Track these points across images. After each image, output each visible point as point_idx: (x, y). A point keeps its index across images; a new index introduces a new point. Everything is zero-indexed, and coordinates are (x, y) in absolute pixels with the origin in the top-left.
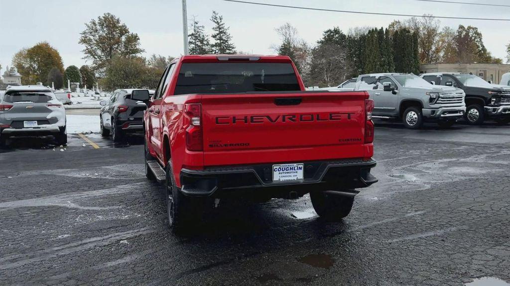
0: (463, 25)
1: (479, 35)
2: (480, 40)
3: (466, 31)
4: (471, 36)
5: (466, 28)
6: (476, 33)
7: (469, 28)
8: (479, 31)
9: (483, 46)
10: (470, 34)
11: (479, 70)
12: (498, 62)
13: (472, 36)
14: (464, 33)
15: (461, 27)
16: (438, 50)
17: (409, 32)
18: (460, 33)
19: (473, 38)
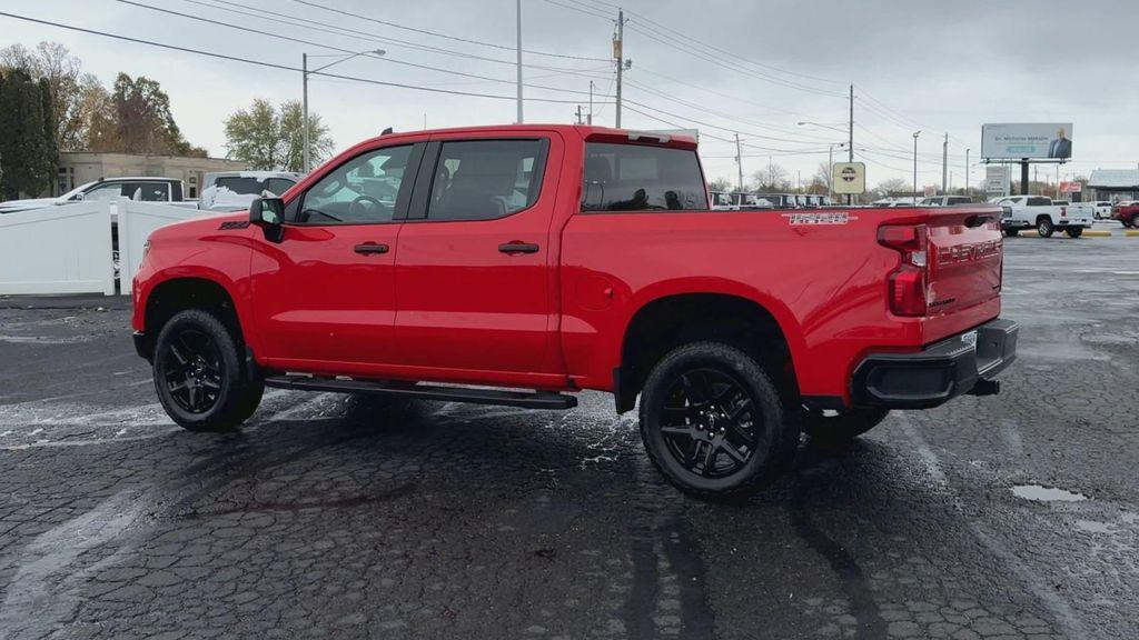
0: (129, 74)
1: (164, 98)
2: (165, 108)
3: (133, 86)
4: (144, 97)
5: (134, 81)
6: (155, 92)
7: (142, 81)
8: (162, 89)
9: (172, 122)
10: (145, 94)
11: (188, 170)
12: (202, 154)
13: (149, 99)
14: (130, 90)
15: (123, 77)
16: (76, 123)
17: (28, 78)
18: (120, 90)
19: (150, 103)
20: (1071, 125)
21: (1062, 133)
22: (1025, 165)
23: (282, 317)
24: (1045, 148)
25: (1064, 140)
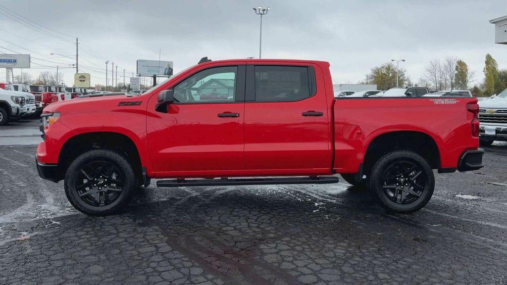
20: (172, 62)
21: (169, 65)
22: (155, 77)
23: (162, 151)
24: (162, 71)
25: (170, 68)
